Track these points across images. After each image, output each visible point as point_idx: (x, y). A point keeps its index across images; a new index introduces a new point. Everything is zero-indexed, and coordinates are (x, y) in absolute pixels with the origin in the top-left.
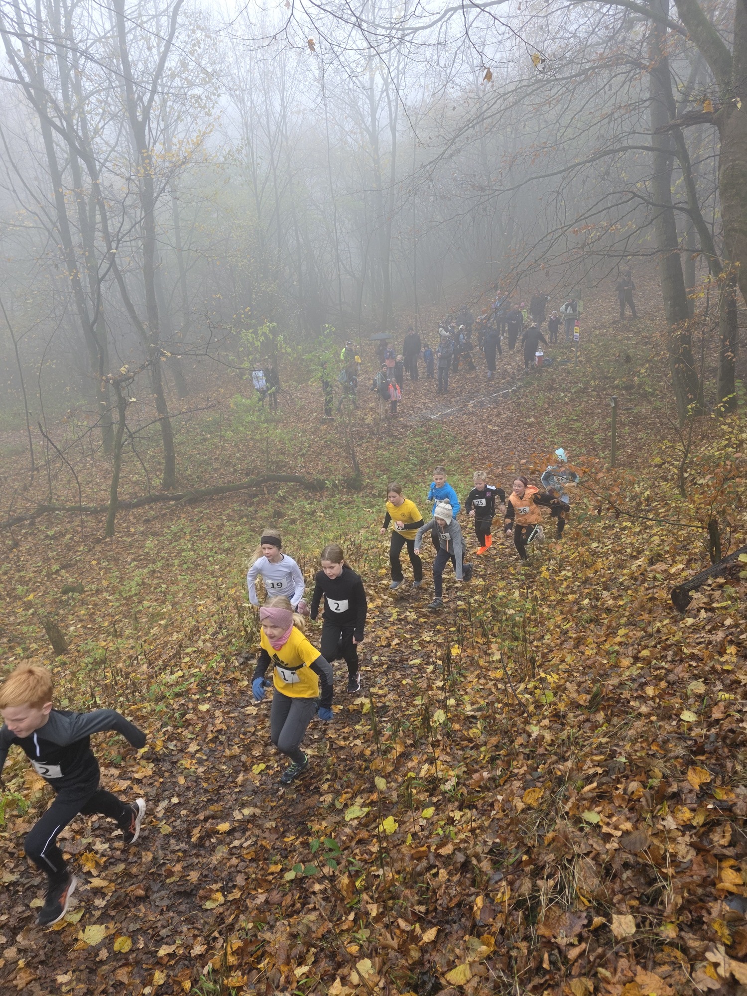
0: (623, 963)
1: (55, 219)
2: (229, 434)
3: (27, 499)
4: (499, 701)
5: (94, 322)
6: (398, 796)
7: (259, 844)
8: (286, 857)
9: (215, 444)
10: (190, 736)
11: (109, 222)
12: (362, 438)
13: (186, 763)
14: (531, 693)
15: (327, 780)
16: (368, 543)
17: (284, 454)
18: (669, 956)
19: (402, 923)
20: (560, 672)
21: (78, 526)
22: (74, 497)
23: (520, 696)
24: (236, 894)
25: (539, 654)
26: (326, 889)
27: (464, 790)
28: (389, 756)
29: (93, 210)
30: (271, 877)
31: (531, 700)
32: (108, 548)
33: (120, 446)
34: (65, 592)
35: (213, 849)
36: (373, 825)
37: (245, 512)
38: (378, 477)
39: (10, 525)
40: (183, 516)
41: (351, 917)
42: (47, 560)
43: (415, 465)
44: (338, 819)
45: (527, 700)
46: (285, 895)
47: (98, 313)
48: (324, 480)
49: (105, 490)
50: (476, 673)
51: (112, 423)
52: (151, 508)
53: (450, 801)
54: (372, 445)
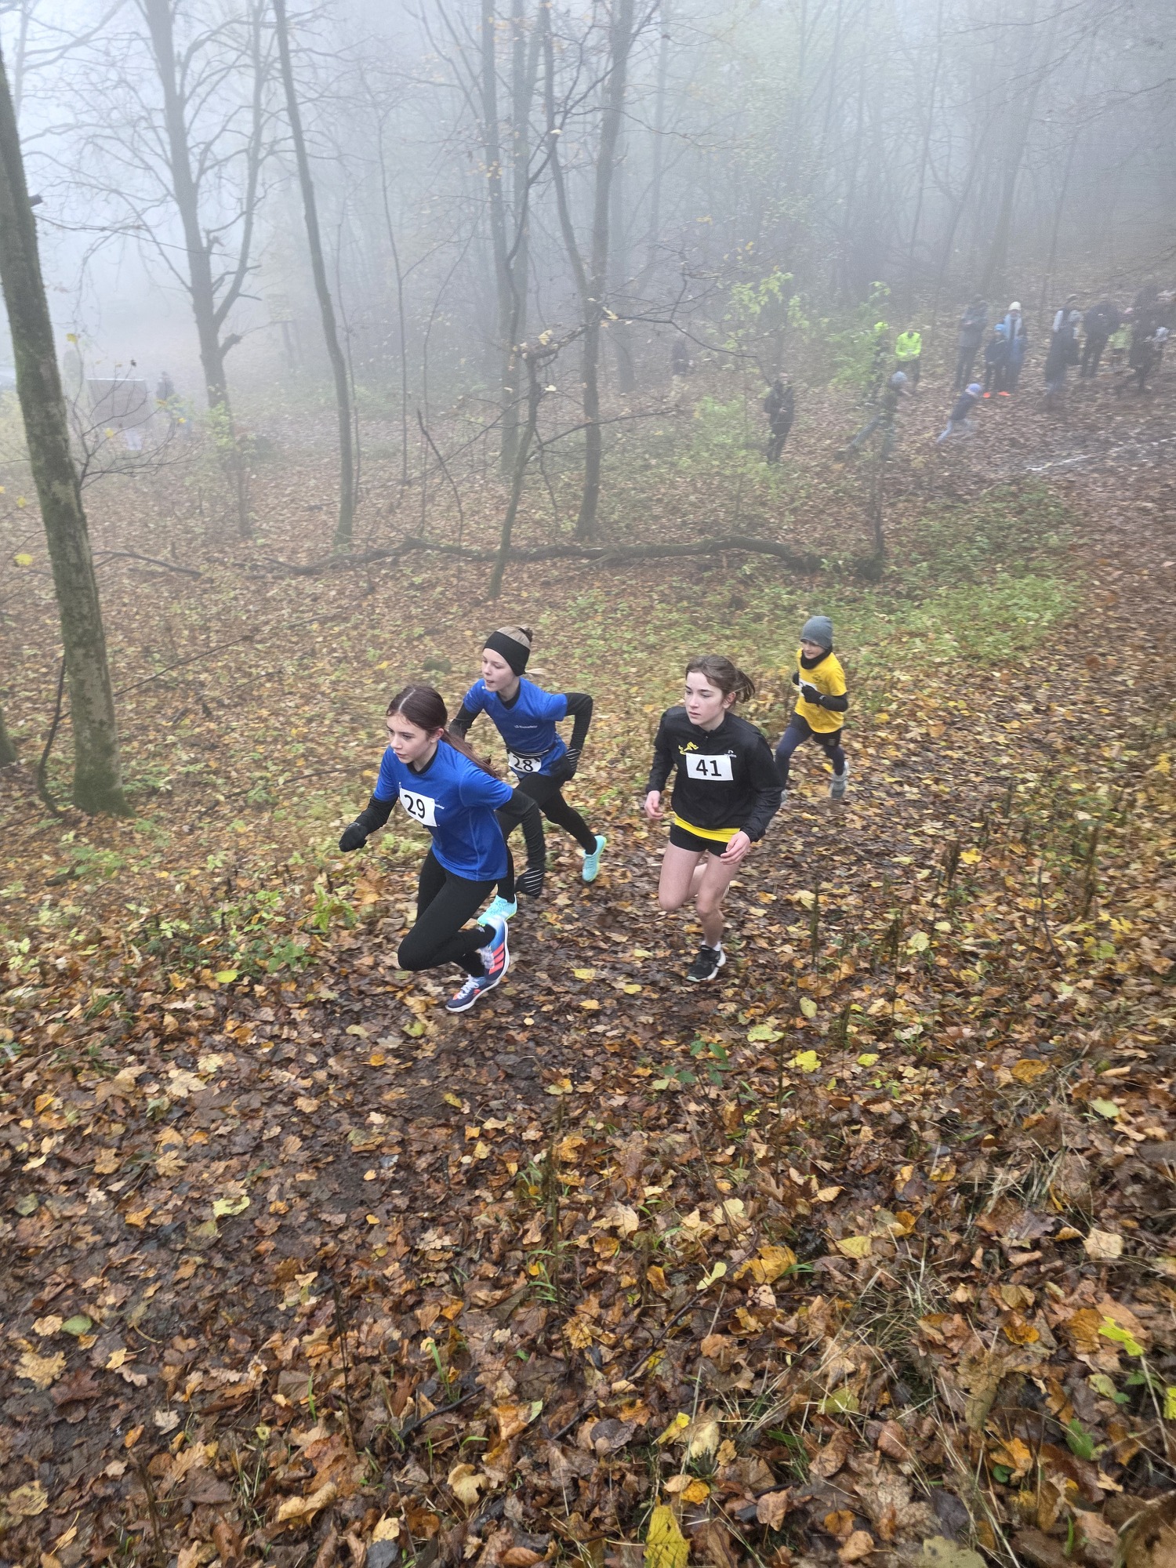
0: (1087, 1286)
1: (477, 69)
2: (685, 462)
3: (392, 526)
4: (1021, 941)
5: (513, 253)
6: (830, 1030)
7: (628, 1037)
8: (659, 1063)
9: (660, 476)
10: (560, 885)
11: (557, 78)
12: (899, 493)
13: (551, 917)
14: (1078, 941)
15: (734, 985)
16: (868, 668)
17: (763, 504)
18: (1158, 1294)
19: (794, 1173)
20: (1138, 920)
21: (453, 576)
22: (453, 532)
23: (1060, 942)
24: (588, 1087)
25: (1113, 889)
26: (703, 1112)
27: (929, 1044)
28: (829, 976)
29: (534, 57)
30: (635, 1080)
31: (1075, 951)
32: (489, 615)
33: (523, 461)
34: (427, 668)
35: (567, 1028)
36: (786, 1056)
37: (689, 593)
38: (913, 563)
39: (367, 560)
40: (597, 584)
41: (731, 1150)
42: (408, 618)
43: (982, 551)
44: (738, 1036)
45: (1069, 949)
46: (649, 1104)
47: (521, 239)
48: (821, 557)
49: (495, 528)
50: (997, 894)
51: (517, 424)
52: (554, 565)
53: (903, 1052)
54: (915, 506)
